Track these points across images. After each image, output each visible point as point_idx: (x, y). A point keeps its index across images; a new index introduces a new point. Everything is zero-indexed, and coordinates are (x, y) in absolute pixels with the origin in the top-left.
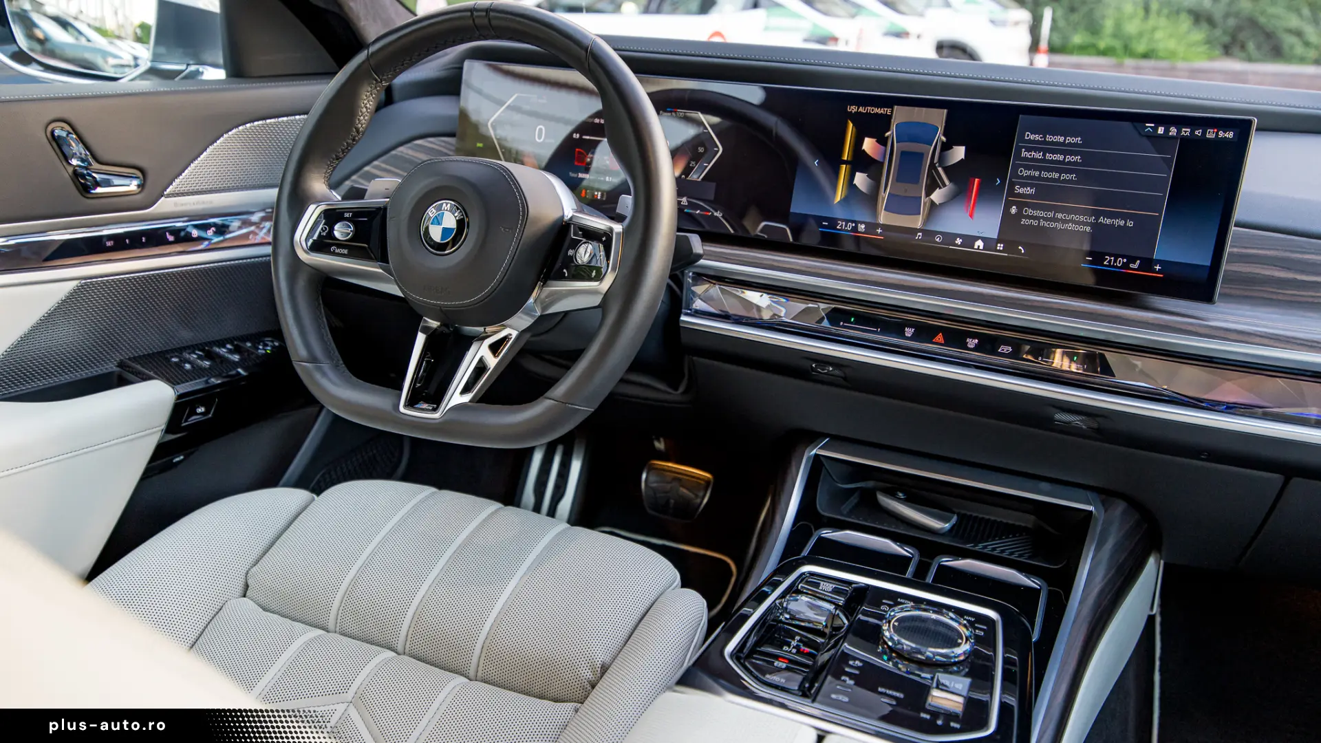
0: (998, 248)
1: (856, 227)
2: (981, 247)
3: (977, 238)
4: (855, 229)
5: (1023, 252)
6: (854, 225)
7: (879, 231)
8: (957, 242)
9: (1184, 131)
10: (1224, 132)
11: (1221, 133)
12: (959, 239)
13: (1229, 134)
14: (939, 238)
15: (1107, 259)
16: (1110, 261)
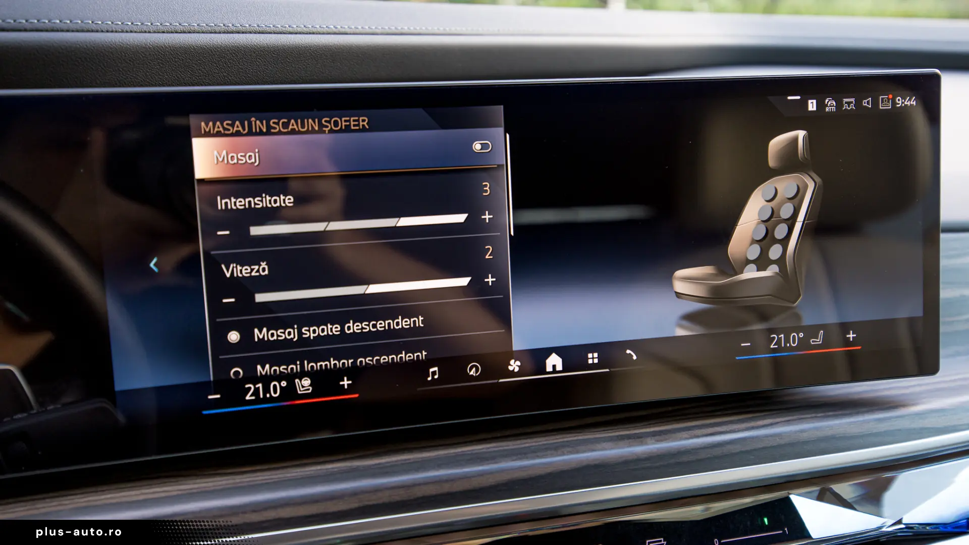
0: (590, 361)
1: (292, 387)
2: (559, 367)
3: (547, 352)
4: (290, 392)
5: (635, 357)
6: (284, 384)
7: (346, 383)
8: (511, 368)
9: (846, 103)
10: (904, 98)
11: (899, 100)
12: (515, 362)
13: (910, 100)
14: (474, 369)
15: (774, 338)
16: (779, 342)
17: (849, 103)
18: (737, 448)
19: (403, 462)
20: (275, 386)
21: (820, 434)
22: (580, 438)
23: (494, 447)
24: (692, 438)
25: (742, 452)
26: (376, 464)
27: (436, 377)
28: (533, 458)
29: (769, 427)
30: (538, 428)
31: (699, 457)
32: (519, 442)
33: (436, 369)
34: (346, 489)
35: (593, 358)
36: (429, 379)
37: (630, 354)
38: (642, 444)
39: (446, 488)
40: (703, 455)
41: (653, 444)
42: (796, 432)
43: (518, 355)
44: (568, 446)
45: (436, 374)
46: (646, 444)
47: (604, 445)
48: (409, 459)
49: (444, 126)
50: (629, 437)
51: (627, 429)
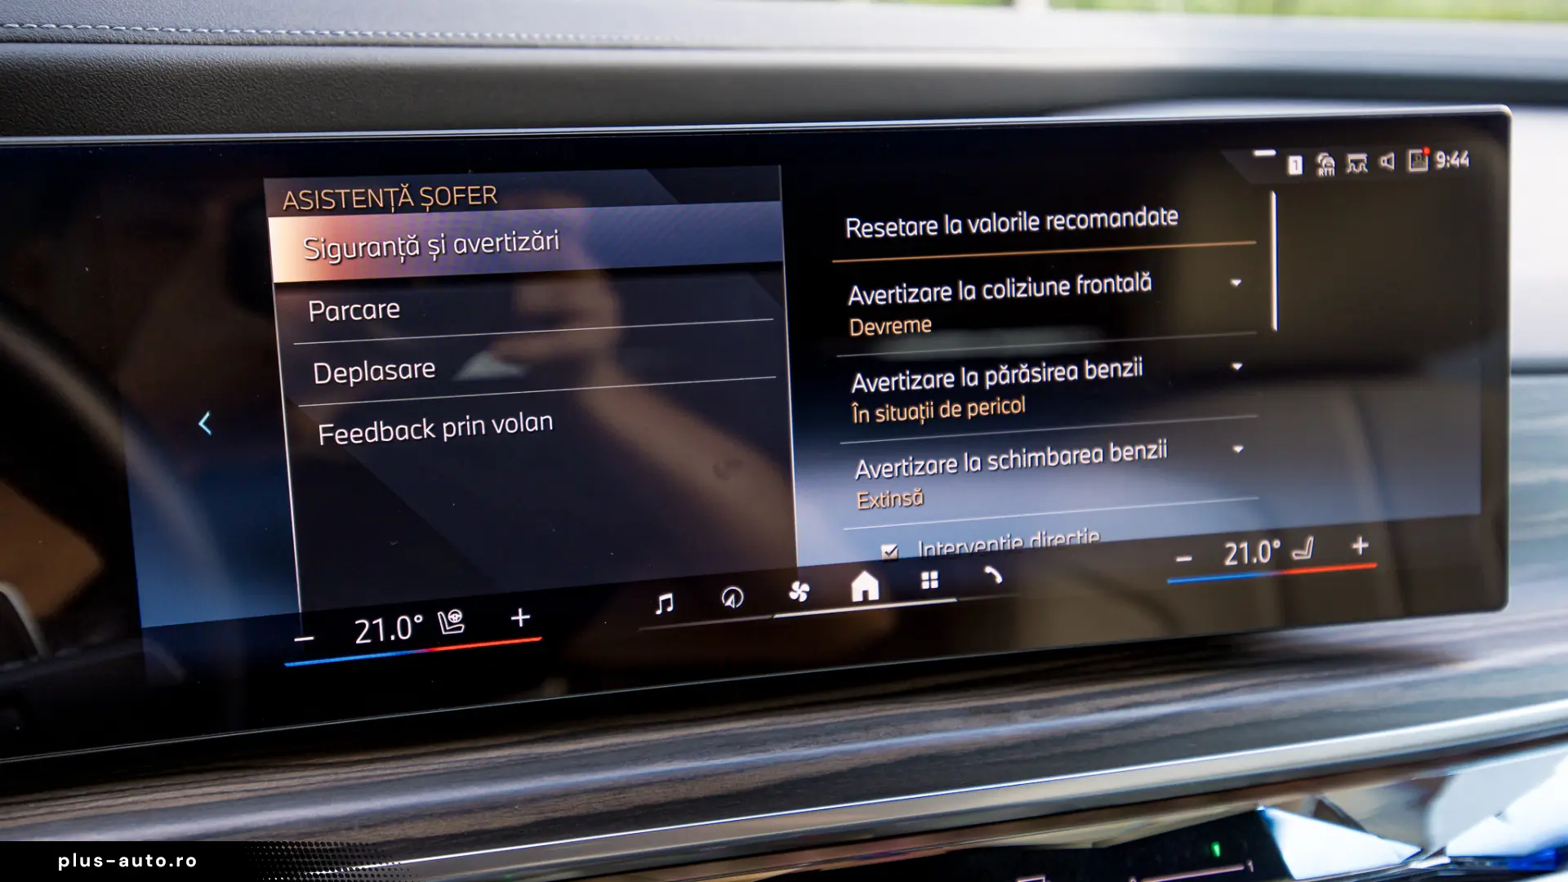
0: (925, 585)
1: (431, 624)
2: (874, 595)
3: (854, 570)
4: (428, 633)
5: (999, 579)
6: (419, 619)
7: (521, 617)
8: (793, 596)
9: (1352, 161)
10: (1448, 153)
11: (1440, 157)
12: (800, 585)
13: (1459, 156)
14: (732, 597)
15: (1230, 549)
16: (1239, 556)
17: (1357, 163)
18: (1168, 730)
19: (613, 749)
20: (404, 622)
21: (1307, 707)
22: (908, 711)
23: (765, 725)
24: (1091, 712)
25: (1174, 736)
26: (569, 752)
27: (670, 609)
28: (827, 744)
29: (1222, 695)
30: (837, 695)
31: (1104, 745)
32: (806, 716)
33: (670, 596)
34: (517, 792)
35: (930, 580)
36: (659, 612)
37: (991, 574)
38: (1009, 721)
39: (683, 792)
40: (1108, 741)
41: (1028, 722)
42: (1265, 704)
43: (806, 574)
44: (887, 724)
45: (669, 605)
46: (1016, 722)
47: (945, 722)
48: (624, 744)
49: (683, 199)
50: (988, 710)
51: (985, 696)
